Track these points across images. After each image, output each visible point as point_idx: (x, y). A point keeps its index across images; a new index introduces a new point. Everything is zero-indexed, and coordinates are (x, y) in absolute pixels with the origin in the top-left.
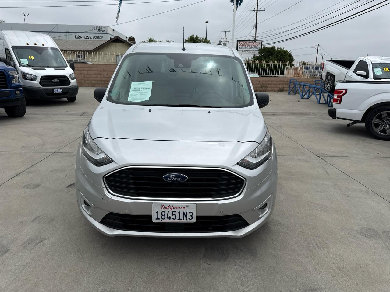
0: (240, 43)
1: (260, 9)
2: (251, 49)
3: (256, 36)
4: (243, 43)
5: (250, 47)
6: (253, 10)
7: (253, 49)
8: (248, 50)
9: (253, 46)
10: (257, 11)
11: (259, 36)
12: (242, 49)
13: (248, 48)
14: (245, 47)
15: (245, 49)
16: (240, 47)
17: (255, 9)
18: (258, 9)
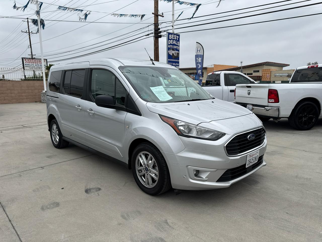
0: (25, 60)
1: (32, 32)
2: (37, 66)
3: (32, 55)
4: (28, 60)
5: (36, 64)
6: (25, 32)
7: (40, 66)
8: (35, 67)
9: (39, 63)
10: (29, 33)
11: (35, 55)
12: (28, 66)
13: (34, 65)
14: (31, 64)
15: (32, 66)
16: (26, 64)
17: (27, 31)
18: (30, 32)
